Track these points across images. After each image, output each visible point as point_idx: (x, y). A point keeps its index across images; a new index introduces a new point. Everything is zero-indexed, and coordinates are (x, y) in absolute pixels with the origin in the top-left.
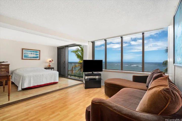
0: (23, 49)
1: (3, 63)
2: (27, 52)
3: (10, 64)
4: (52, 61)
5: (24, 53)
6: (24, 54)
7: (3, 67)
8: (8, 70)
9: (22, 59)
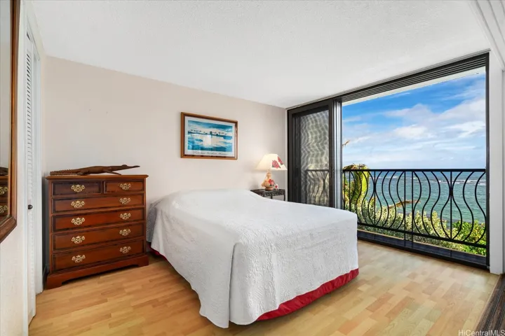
0: (184, 115)
1: (123, 172)
2: (199, 128)
3: (147, 176)
4: (279, 163)
5: (189, 133)
6: (187, 136)
7: (125, 186)
8: (141, 202)
9: (181, 157)
